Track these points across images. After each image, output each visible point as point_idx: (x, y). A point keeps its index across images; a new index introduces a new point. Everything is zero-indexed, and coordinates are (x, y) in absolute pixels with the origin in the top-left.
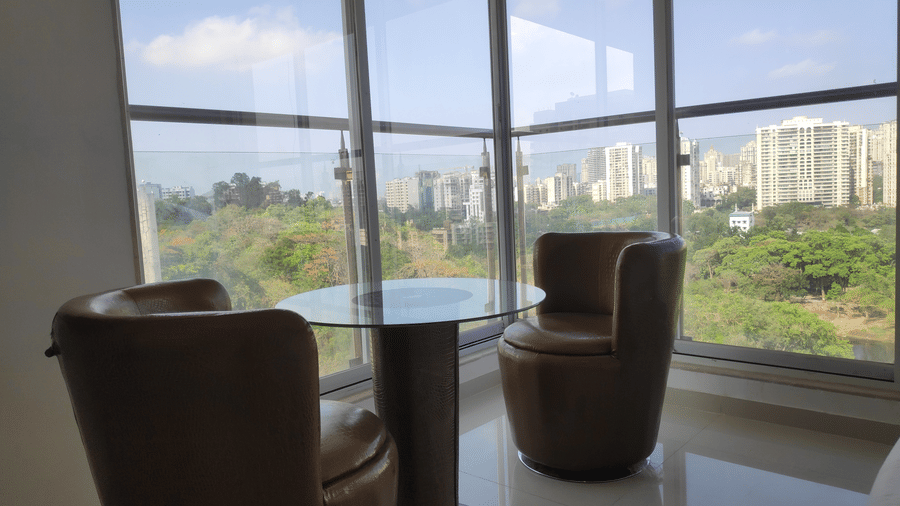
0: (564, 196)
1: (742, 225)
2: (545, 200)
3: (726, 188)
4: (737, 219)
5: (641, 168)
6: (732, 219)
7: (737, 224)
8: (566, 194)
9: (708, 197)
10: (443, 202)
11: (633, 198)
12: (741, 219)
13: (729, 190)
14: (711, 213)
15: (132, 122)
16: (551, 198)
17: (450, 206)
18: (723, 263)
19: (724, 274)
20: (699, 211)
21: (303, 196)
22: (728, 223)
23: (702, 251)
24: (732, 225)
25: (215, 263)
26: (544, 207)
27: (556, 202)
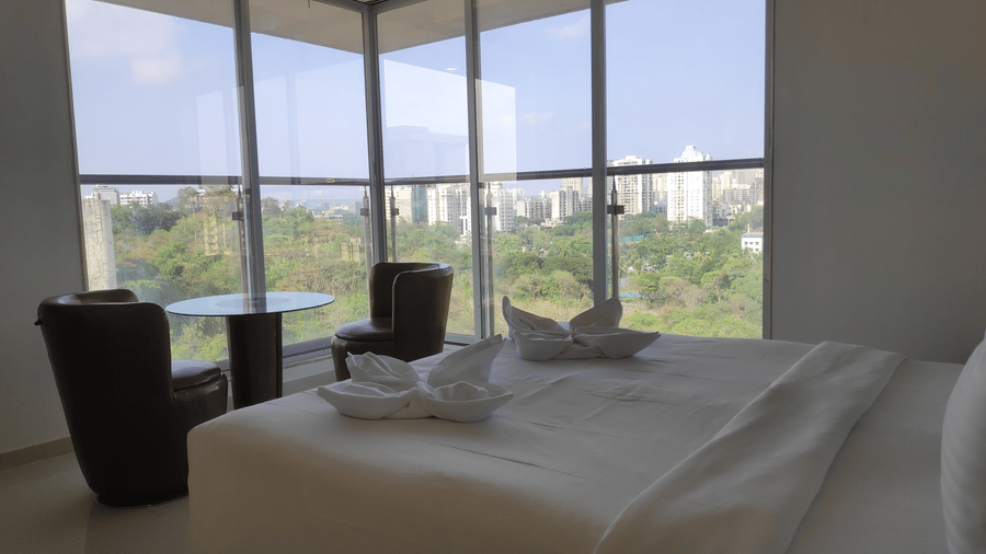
0: (569, 212)
1: (754, 247)
2: (549, 215)
3: (739, 206)
4: (749, 240)
5: (651, 183)
6: (744, 240)
7: (749, 246)
8: (571, 210)
9: (721, 216)
10: (438, 216)
11: (644, 215)
12: (754, 240)
13: (742, 210)
14: (722, 234)
15: (82, 186)
16: (556, 214)
17: (446, 220)
18: (732, 286)
19: (733, 298)
20: (710, 231)
21: (281, 206)
22: (740, 244)
23: (710, 273)
24: (743, 246)
25: (179, 278)
26: (547, 224)
27: (561, 218)
